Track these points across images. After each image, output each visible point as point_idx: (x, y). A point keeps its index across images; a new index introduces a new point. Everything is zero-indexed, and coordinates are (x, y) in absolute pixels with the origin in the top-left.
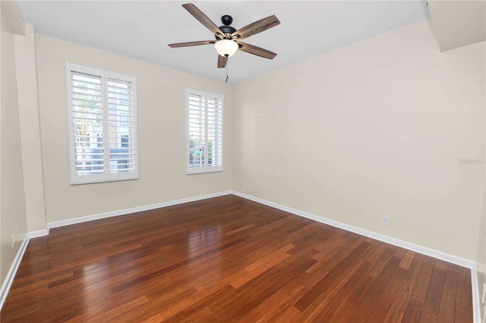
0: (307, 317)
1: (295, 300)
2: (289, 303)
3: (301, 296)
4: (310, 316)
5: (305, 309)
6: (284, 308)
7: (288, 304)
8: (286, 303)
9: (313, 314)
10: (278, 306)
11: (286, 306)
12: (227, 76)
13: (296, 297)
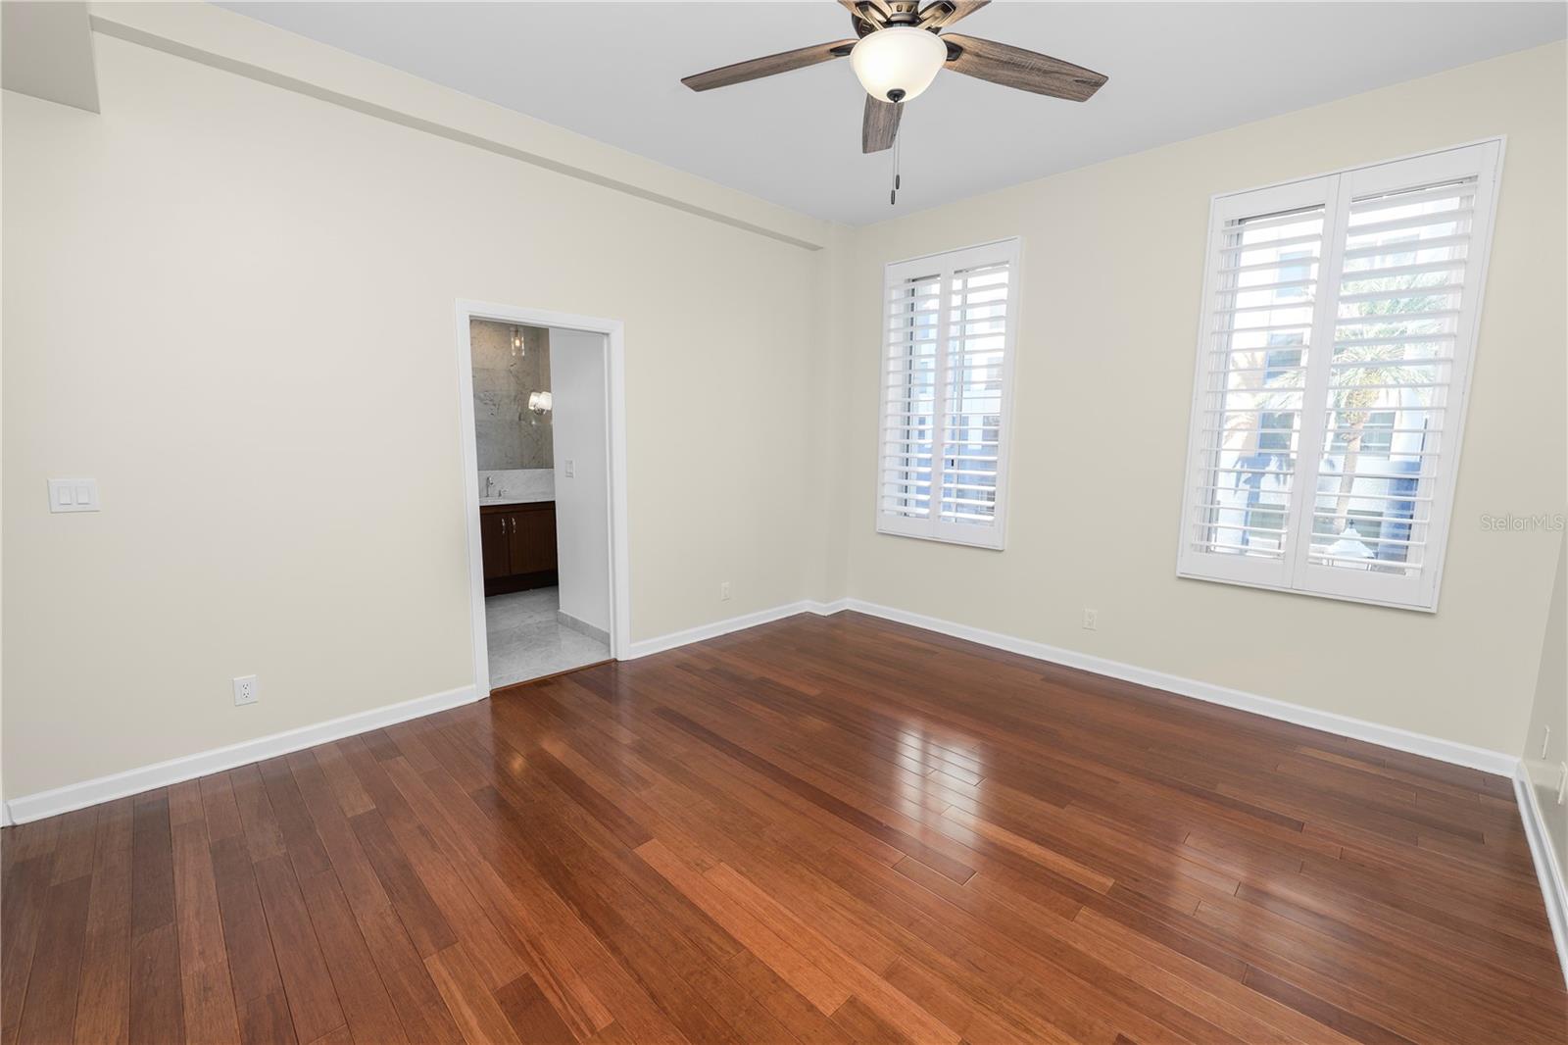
0: (470, 1003)
1: (547, 981)
2: (540, 964)
3: (560, 1006)
4: (470, 1012)
5: (501, 1003)
6: (529, 948)
7: (537, 960)
8: (544, 955)
9: (474, 1022)
10: (541, 934)
11: (534, 954)
12: (898, 177)
13: (561, 987)
